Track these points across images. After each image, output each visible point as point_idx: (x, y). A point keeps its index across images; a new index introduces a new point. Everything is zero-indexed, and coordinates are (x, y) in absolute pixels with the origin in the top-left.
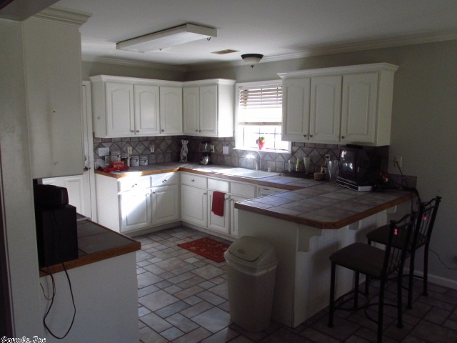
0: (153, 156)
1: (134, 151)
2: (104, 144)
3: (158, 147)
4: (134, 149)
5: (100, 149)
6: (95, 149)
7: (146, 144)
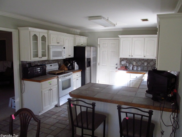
0: (146, 67)
1: (137, 64)
2: (124, 60)
3: (149, 63)
4: (136, 63)
5: (122, 62)
6: (120, 62)
7: (143, 62)
